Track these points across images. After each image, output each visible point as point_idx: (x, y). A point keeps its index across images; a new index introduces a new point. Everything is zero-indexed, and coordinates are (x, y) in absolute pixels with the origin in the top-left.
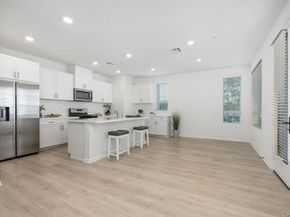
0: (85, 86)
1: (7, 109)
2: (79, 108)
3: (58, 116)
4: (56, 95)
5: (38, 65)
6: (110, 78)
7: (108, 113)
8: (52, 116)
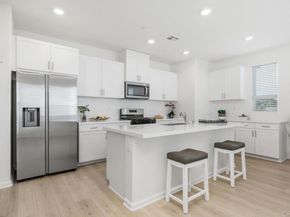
0: (139, 78)
1: (38, 109)
2: (133, 108)
3: (105, 119)
4: (102, 91)
5: (77, 50)
6: (175, 65)
7: (171, 115)
8: (98, 118)
